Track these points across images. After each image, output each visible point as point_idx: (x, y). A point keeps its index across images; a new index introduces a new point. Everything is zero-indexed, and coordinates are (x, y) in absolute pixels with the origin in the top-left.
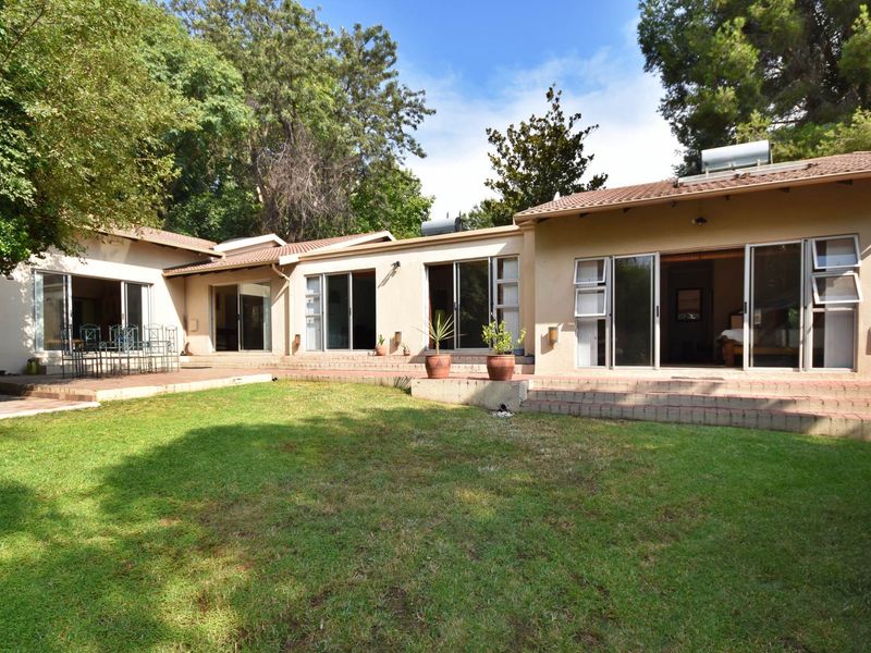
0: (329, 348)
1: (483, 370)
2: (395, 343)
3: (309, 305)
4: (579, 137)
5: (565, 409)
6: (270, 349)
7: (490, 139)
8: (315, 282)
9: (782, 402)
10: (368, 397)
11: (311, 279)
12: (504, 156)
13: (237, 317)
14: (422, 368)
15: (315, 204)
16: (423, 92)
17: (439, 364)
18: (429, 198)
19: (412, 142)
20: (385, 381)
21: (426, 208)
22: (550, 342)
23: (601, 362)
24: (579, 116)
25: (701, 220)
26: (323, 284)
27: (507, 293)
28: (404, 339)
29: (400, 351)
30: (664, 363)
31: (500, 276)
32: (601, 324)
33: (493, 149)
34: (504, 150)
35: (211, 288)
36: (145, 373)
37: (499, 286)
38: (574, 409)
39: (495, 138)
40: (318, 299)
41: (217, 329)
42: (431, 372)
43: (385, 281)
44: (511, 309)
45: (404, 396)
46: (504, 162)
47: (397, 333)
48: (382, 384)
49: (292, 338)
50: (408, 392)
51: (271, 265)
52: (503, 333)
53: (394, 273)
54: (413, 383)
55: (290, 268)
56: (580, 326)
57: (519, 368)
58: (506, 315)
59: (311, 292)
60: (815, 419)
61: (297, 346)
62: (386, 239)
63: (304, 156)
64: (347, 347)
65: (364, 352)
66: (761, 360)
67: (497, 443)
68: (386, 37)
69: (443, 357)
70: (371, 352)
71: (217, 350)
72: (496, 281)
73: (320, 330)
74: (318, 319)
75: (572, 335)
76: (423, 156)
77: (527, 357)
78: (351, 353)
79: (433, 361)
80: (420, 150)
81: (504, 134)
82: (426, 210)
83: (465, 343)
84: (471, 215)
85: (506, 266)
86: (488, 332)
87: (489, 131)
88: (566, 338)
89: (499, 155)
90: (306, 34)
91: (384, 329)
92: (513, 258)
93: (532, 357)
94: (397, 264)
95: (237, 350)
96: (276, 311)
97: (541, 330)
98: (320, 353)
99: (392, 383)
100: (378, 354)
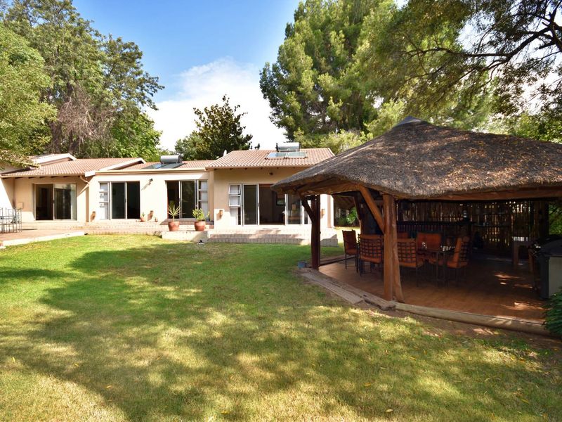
0: (113, 218)
1: (193, 227)
2: (150, 216)
3: (101, 197)
4: (239, 117)
5: (224, 241)
6: (76, 219)
7: (195, 113)
8: (105, 185)
9: (294, 236)
10: (143, 240)
11: (101, 183)
12: (203, 121)
13: (52, 201)
14: (167, 227)
15: (90, 134)
16: (158, 78)
17: (174, 226)
18: (160, 131)
19: (150, 101)
20: (148, 233)
21: (157, 136)
22: (220, 216)
23: (239, 223)
24: (239, 106)
25: (271, 174)
26: (110, 188)
27: (203, 195)
28: (154, 215)
29: (153, 219)
30: (261, 223)
31: (200, 188)
32: (239, 209)
33: (197, 117)
34: (202, 119)
35: (33, 185)
36: (6, 233)
37: (199, 192)
38: (227, 240)
39: (198, 112)
40: (107, 194)
41: (37, 208)
42: (171, 229)
43: (145, 187)
44: (204, 202)
45: (159, 239)
46: (203, 125)
47: (151, 212)
48: (147, 235)
49: (90, 213)
50: (161, 237)
51: (79, 176)
52: (201, 213)
53: (150, 184)
54: (163, 234)
55: (90, 178)
56: (231, 210)
57: (208, 226)
58: (202, 205)
59: (102, 190)
60: (301, 240)
61: (93, 217)
62: (141, 162)
63: (82, 105)
64: (124, 217)
65: (134, 220)
66: (291, 222)
67: (198, 251)
68: (136, 48)
69: (175, 222)
70: (138, 220)
71: (37, 219)
72: (198, 190)
73: (108, 209)
74: (107, 204)
75: (228, 213)
76: (156, 109)
77: (210, 221)
78: (126, 221)
79: (172, 224)
80: (154, 106)
81: (203, 111)
82: (157, 138)
83: (184, 216)
84: (184, 141)
85: (202, 184)
86: (195, 212)
87: (195, 109)
88: (226, 214)
89: (199, 121)
90: (87, 40)
91: (144, 210)
92: (205, 181)
93: (213, 221)
94: (152, 180)
95: (52, 219)
96: (81, 199)
97: (216, 211)
98: (108, 220)
99: (152, 234)
100: (142, 221)
